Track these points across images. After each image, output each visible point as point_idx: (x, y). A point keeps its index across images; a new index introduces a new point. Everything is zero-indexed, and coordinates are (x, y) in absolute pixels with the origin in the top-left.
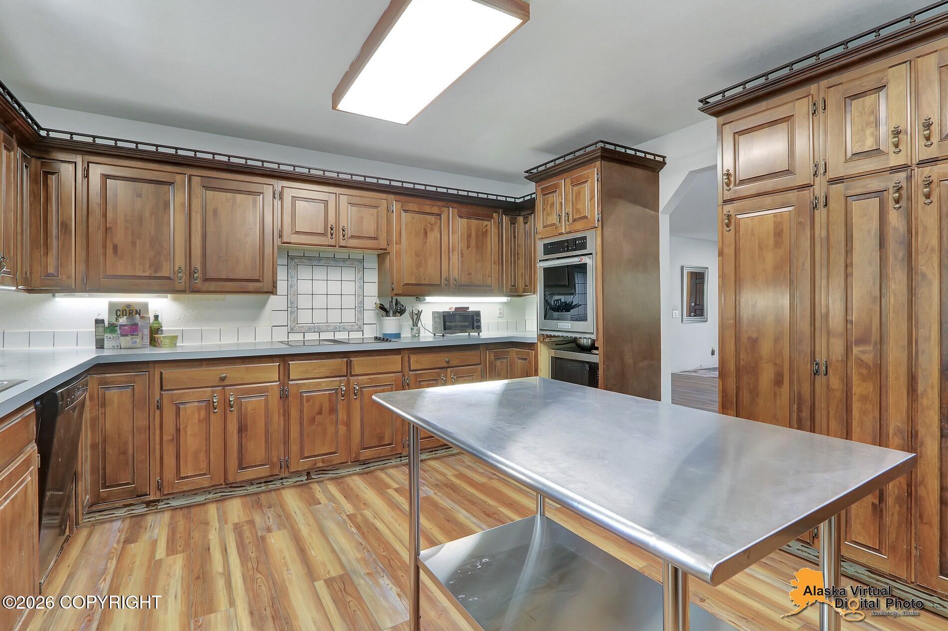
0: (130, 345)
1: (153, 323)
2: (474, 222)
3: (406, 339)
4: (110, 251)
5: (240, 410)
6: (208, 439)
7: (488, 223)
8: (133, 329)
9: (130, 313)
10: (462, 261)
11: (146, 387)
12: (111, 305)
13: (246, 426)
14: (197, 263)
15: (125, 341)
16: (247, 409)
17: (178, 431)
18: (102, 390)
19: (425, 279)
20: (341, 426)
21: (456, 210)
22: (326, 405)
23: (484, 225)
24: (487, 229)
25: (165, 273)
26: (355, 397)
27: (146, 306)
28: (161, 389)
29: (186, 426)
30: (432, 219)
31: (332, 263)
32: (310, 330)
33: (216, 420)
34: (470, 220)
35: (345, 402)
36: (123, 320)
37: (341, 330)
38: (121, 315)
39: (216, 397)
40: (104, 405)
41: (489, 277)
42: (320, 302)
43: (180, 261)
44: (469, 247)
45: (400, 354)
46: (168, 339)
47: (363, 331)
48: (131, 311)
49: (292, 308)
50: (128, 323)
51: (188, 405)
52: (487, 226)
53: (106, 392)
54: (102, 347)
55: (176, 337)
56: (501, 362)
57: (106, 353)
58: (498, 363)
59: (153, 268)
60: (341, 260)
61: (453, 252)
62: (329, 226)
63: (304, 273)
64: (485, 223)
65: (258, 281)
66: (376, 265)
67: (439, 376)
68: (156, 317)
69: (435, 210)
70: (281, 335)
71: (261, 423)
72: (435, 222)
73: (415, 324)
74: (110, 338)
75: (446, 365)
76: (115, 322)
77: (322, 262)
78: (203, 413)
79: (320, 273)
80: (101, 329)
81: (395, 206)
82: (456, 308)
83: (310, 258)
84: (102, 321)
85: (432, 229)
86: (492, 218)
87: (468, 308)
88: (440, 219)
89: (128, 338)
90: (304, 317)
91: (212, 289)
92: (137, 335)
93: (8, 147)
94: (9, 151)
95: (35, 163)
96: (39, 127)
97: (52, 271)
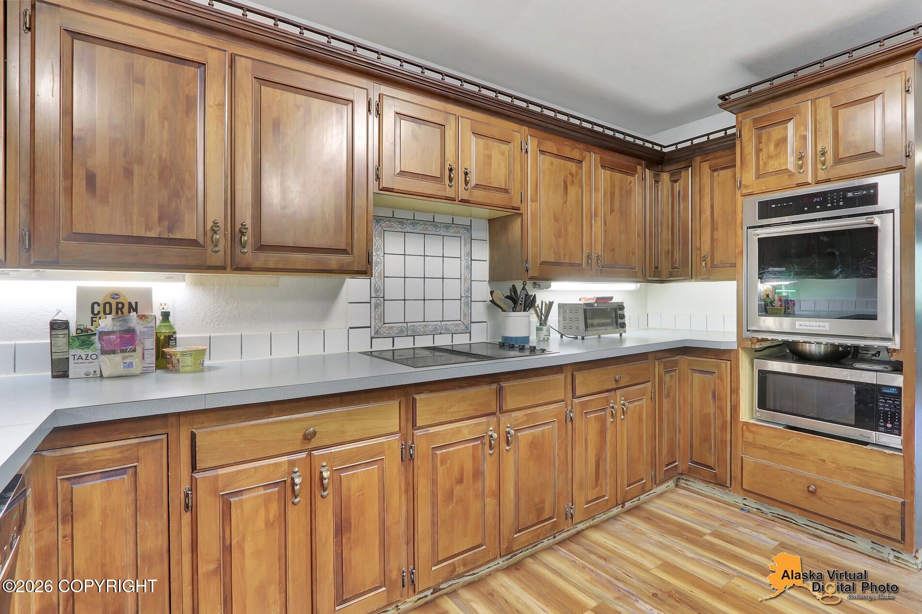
0: (120, 370)
1: (160, 326)
2: (617, 177)
4: (79, 185)
5: (339, 492)
6: (284, 558)
7: (632, 179)
8: (126, 340)
9: (117, 309)
10: (605, 231)
11: (162, 465)
12: (82, 294)
13: (349, 523)
14: (245, 215)
16: (349, 489)
17: (227, 549)
18: (66, 483)
19: (565, 255)
20: (488, 499)
21: (598, 157)
22: (469, 467)
23: (629, 181)
24: (631, 188)
25: (189, 231)
26: (508, 448)
27: (147, 294)
28: (194, 468)
29: (243, 539)
30: (572, 167)
31: (431, 229)
32: (402, 333)
33: (297, 516)
34: (613, 173)
35: (494, 458)
36: (106, 323)
37: (443, 331)
38: (102, 314)
39: (298, 474)
40: (69, 517)
41: (633, 254)
43: (216, 212)
44: (613, 211)
45: (562, 372)
46: (191, 355)
47: (470, 333)
48: (120, 306)
49: (377, 300)
50: (115, 329)
51: (245, 496)
52: (631, 183)
53: (75, 487)
54: (65, 375)
55: (203, 352)
56: (670, 376)
59: (166, 223)
60: (443, 225)
61: (596, 218)
62: (447, 167)
63: (394, 242)
64: (629, 179)
65: (344, 251)
66: (486, 235)
67: (608, 403)
68: (166, 316)
69: (576, 154)
71: (373, 511)
72: (576, 172)
73: (543, 322)
74: (80, 357)
75: (614, 386)
76: (89, 327)
77: (419, 228)
78: (274, 508)
80: (62, 341)
81: (532, 145)
83: (401, 221)
84: (65, 325)
85: (573, 183)
86: (635, 171)
87: (611, 298)
88: (581, 168)
89: (118, 358)
90: (393, 313)
91: (271, 265)
92: (134, 351)
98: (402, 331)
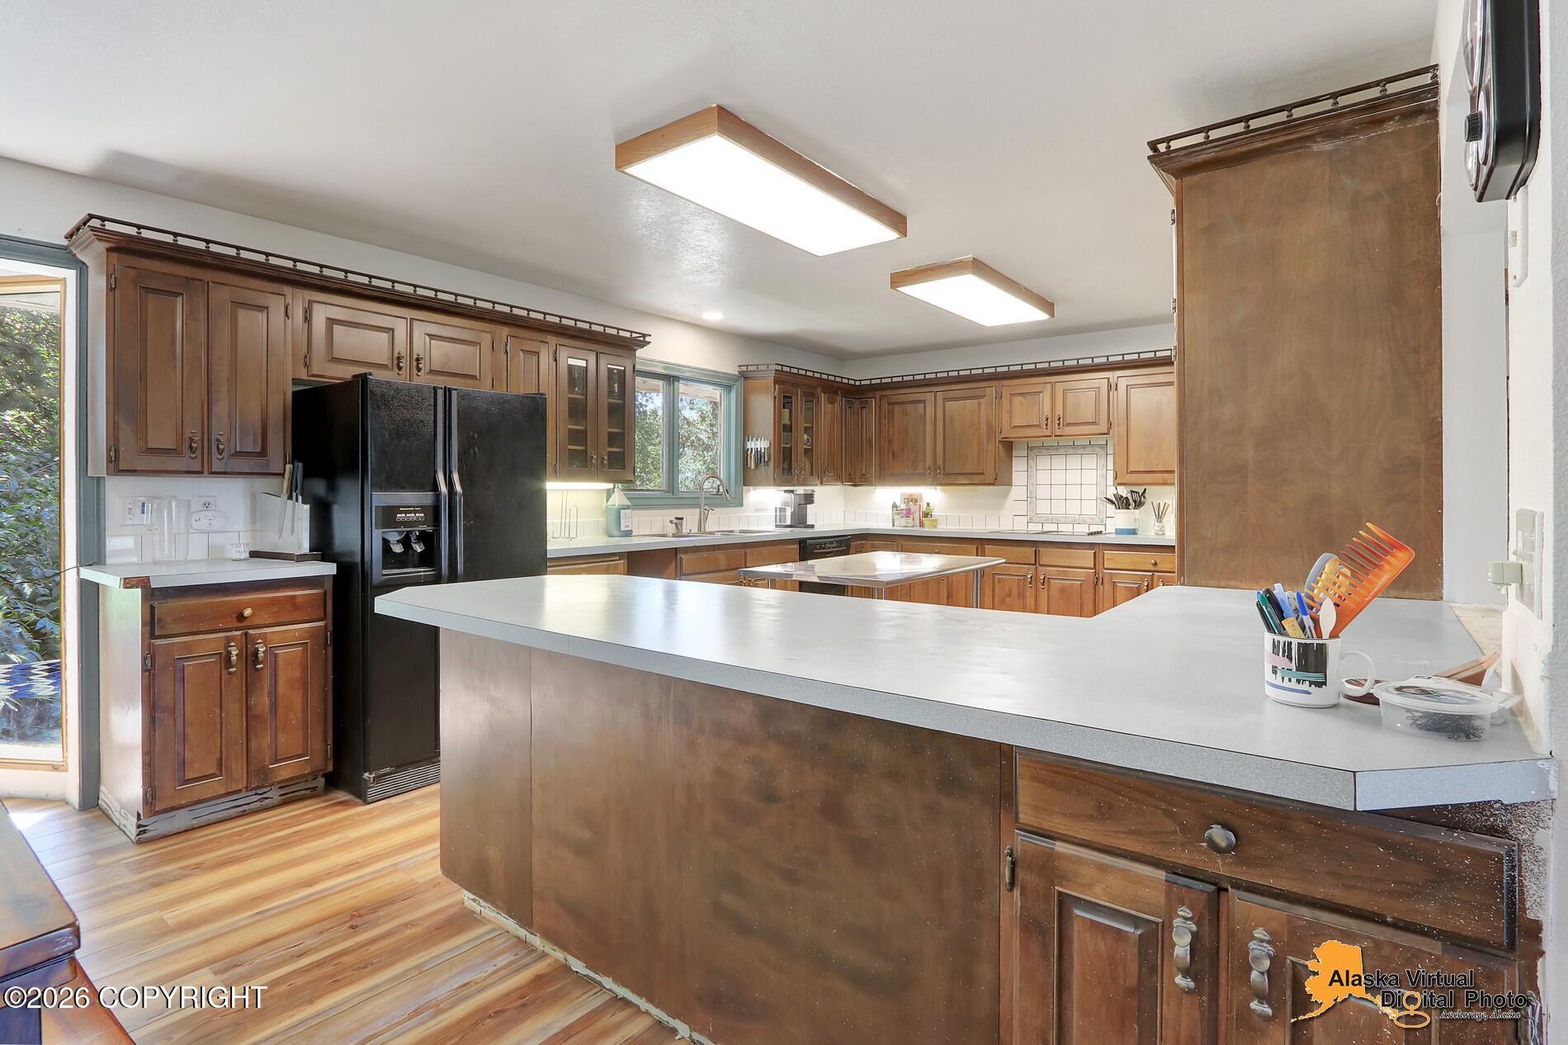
1: (925, 509)
8: (908, 513)
12: (902, 494)
14: (940, 461)
15: (903, 521)
19: (1159, 464)
22: (1015, 590)
25: (920, 470)
27: (921, 495)
31: (1071, 451)
32: (1050, 521)
35: (1033, 589)
37: (1079, 521)
42: (1058, 492)
46: (932, 520)
47: (1105, 525)
48: (915, 500)
49: (1031, 499)
57: (895, 528)
60: (1081, 447)
62: (1044, 417)
63: (1043, 462)
65: (983, 474)
68: (928, 504)
70: (1021, 523)
73: (1161, 518)
75: (1151, 568)
77: (1061, 451)
79: (1059, 462)
83: (1048, 448)
84: (897, 506)
90: (1043, 508)
92: (909, 516)
93: (832, 402)
94: (833, 404)
95: (857, 402)
96: (855, 380)
97: (864, 472)
98: (1048, 520)
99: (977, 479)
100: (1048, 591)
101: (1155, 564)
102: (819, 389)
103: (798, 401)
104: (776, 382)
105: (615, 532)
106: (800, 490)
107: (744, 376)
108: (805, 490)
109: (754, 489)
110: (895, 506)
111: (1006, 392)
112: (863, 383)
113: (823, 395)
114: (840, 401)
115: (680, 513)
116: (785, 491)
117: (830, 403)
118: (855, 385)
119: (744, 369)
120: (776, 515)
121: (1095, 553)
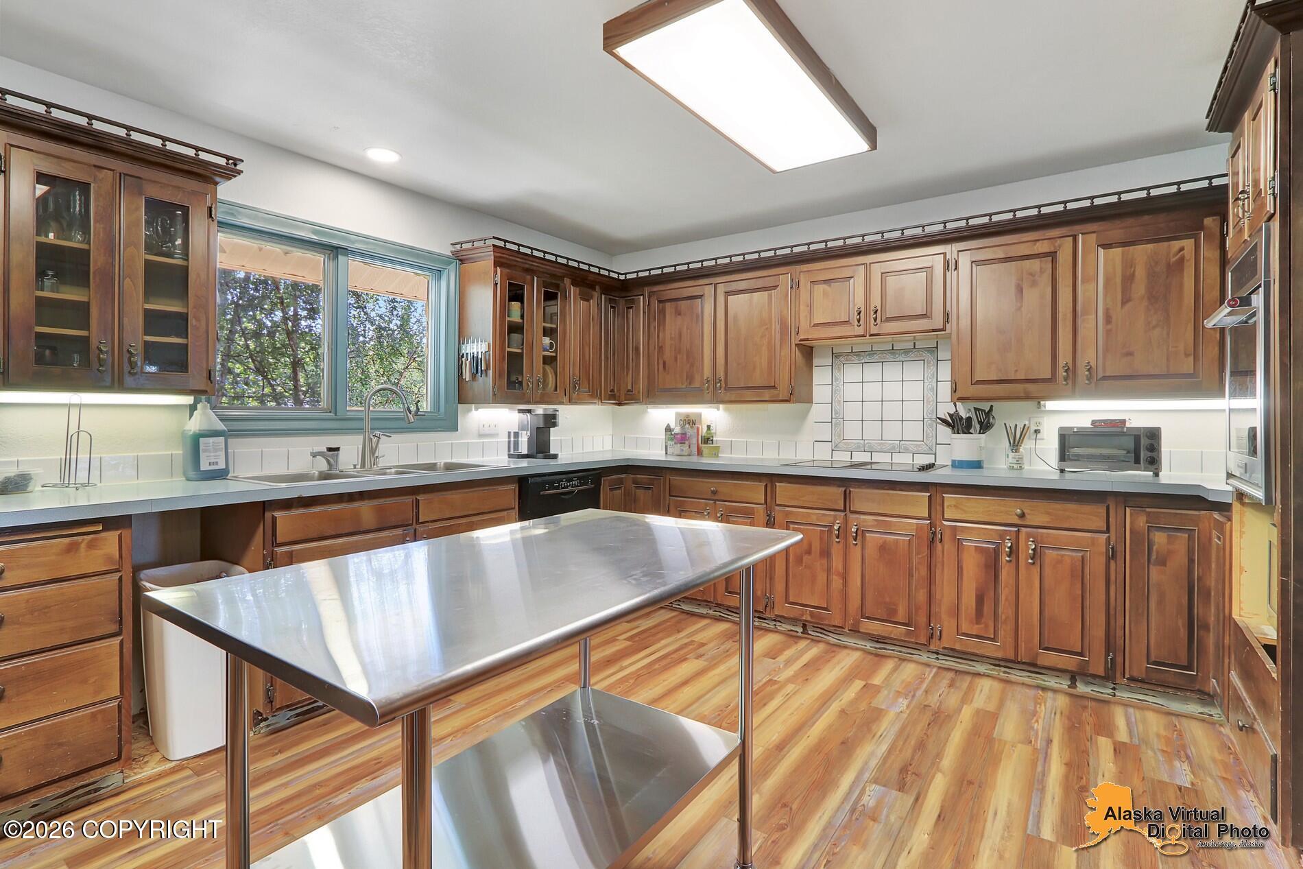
0: (679, 452)
1: (704, 433)
2: (1142, 252)
3: (999, 470)
4: (661, 367)
7: (1188, 244)
8: (683, 439)
9: (688, 423)
10: (1108, 333)
12: (677, 414)
14: (721, 372)
15: (675, 449)
18: (634, 488)
19: (1016, 371)
20: (834, 577)
21: (1093, 236)
22: (816, 544)
23: (1174, 249)
24: (1182, 260)
25: (696, 384)
26: (854, 542)
27: (700, 415)
30: (1034, 264)
31: (889, 357)
32: (860, 449)
34: (1132, 248)
35: (841, 544)
37: (901, 451)
39: (708, 511)
41: (1187, 355)
42: (872, 411)
43: (707, 372)
44: (1129, 300)
45: (928, 491)
47: (936, 454)
48: (689, 421)
49: (837, 420)
51: (687, 514)
52: (1181, 249)
54: (667, 453)
55: (717, 448)
56: (1168, 535)
57: (668, 459)
58: (1160, 538)
59: (688, 381)
60: (902, 351)
62: (856, 308)
63: (852, 373)
64: (1176, 245)
65: (774, 387)
67: (1001, 538)
68: (709, 427)
69: (1045, 247)
70: (823, 454)
73: (1015, 444)
74: (670, 444)
75: (1016, 521)
77: (876, 358)
79: (872, 372)
80: (668, 436)
82: (1094, 422)
83: (858, 354)
85: (1034, 283)
88: (1054, 262)
90: (852, 431)
92: (684, 443)
93: (586, 298)
94: (588, 300)
95: (622, 302)
96: (619, 274)
97: (630, 388)
98: (859, 447)
99: (767, 394)
100: (863, 548)
101: (1022, 516)
102: (567, 281)
103: (534, 292)
104: (497, 263)
105: (192, 474)
106: (540, 410)
107: (461, 258)
108: (545, 409)
109: (476, 409)
110: (668, 429)
111: (804, 281)
112: (629, 277)
113: (572, 288)
114: (598, 300)
115: (333, 441)
116: (521, 411)
117: (582, 299)
118: (618, 280)
119: (458, 247)
120: (509, 442)
121: (930, 497)
